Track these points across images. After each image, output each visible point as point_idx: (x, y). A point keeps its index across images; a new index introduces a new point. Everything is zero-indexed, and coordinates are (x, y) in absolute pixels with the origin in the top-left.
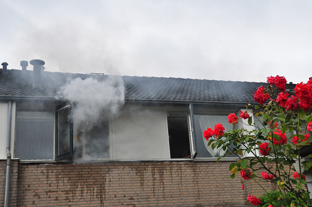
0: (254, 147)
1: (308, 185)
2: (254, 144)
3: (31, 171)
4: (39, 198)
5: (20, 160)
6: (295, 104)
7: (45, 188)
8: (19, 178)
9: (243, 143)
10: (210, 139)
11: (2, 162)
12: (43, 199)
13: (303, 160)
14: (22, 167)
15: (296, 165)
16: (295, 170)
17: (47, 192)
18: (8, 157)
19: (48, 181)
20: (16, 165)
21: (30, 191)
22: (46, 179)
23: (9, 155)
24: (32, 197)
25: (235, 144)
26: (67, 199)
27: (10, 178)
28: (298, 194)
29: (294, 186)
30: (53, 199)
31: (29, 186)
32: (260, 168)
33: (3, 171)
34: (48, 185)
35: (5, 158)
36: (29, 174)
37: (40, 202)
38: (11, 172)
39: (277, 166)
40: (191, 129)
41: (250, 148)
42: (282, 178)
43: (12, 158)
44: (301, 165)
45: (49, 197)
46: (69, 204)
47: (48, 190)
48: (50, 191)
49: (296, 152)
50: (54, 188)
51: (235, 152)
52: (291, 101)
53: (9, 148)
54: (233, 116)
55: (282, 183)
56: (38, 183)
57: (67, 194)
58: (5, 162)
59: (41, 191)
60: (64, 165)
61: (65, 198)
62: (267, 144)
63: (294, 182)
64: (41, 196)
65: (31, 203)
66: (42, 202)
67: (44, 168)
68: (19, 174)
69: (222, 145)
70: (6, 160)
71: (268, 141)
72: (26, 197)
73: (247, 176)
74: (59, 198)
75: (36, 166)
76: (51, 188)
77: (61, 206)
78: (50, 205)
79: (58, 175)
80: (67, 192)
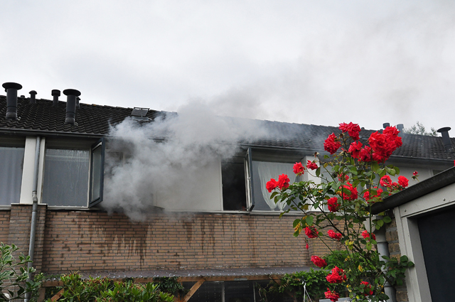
0: (321, 202)
1: (378, 246)
2: (322, 199)
3: (60, 219)
4: (69, 250)
5: (48, 206)
6: (369, 156)
7: (77, 239)
8: (46, 226)
9: (310, 198)
10: (273, 191)
11: (27, 208)
12: (73, 252)
13: (374, 217)
14: (50, 214)
15: (366, 223)
16: (365, 229)
17: (78, 244)
18: (34, 202)
19: (79, 231)
20: (44, 211)
21: (59, 243)
22: (77, 229)
23: (35, 200)
24: (60, 249)
25: (301, 198)
26: (101, 253)
27: (36, 226)
28: (367, 256)
29: (362, 246)
30: (85, 252)
31: (57, 237)
32: (328, 226)
33: (28, 218)
34: (80, 236)
35: (31, 203)
36: (57, 223)
37: (70, 255)
38: (37, 218)
39: (346, 224)
40: (248, 177)
41: (318, 203)
42: (350, 237)
43: (39, 203)
44: (372, 223)
45: (81, 250)
46: (104, 258)
47: (80, 242)
48: (82, 243)
49: (367, 209)
50: (86, 240)
51: (300, 207)
52: (364, 152)
53: (36, 191)
54: (299, 165)
55: (350, 243)
56: (68, 233)
57: (102, 247)
58: (30, 207)
59: (72, 242)
61: (99, 252)
62: (335, 199)
63: (364, 242)
64: (72, 249)
65: (60, 256)
66: (72, 256)
67: (76, 217)
68: (46, 221)
69: (287, 199)
70: (32, 205)
71: (337, 196)
72: (54, 249)
73: (312, 234)
74: (92, 252)
75: (67, 213)
76: (83, 239)
77: (95, 262)
78: (81, 259)
79: (91, 225)
80: (102, 245)
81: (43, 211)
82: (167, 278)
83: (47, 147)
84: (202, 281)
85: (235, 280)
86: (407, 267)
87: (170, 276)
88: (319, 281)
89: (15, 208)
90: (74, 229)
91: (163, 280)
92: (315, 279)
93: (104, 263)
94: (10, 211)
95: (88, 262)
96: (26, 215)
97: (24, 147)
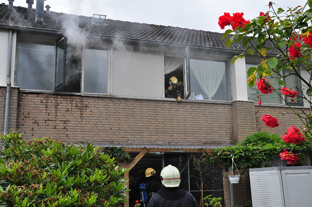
3: (30, 100)
4: (38, 125)
5: (20, 89)
7: (44, 116)
8: (19, 105)
11: (2, 89)
12: (42, 127)
14: (22, 96)
17: (46, 121)
18: (8, 85)
19: (47, 110)
21: (30, 119)
22: (45, 109)
23: (9, 83)
24: (31, 124)
26: (65, 128)
27: (10, 104)
30: (51, 127)
31: (28, 114)
33: (4, 97)
34: (47, 114)
35: (6, 85)
36: (28, 103)
37: (39, 129)
38: (10, 99)
40: (186, 71)
43: (12, 86)
45: (48, 125)
46: (66, 133)
47: (47, 119)
48: (48, 120)
50: (52, 117)
53: (9, 76)
56: (37, 111)
57: (65, 123)
58: (5, 89)
59: (40, 119)
60: (63, 97)
61: (63, 127)
64: (40, 124)
65: (31, 129)
66: (41, 129)
67: (43, 99)
68: (19, 101)
70: (6, 87)
72: (26, 124)
73: (266, 88)
74: (56, 127)
75: (36, 95)
76: (49, 117)
77: (59, 135)
78: (48, 132)
79: (57, 105)
80: (65, 122)
81: (16, 92)
82: (116, 148)
83: (18, 41)
84: (146, 152)
85: (173, 151)
87: (118, 147)
88: (245, 154)
90: (42, 109)
91: (112, 149)
92: (242, 153)
93: (67, 136)
95: (54, 135)
96: (1, 94)
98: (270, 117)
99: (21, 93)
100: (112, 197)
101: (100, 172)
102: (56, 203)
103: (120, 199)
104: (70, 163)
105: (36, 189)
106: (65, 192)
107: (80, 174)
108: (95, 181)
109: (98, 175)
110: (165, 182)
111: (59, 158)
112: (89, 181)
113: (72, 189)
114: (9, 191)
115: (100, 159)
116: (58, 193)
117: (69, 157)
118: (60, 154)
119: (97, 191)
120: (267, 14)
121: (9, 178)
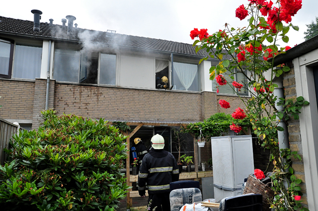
3: (63, 89)
4: (68, 106)
5: (56, 81)
7: (72, 100)
8: (55, 92)
10: (196, 39)
11: (44, 81)
12: (71, 107)
14: (57, 86)
17: (73, 103)
19: (74, 96)
21: (62, 101)
23: (48, 77)
24: (63, 105)
26: (86, 109)
27: (49, 91)
30: (77, 107)
31: (62, 98)
33: (45, 87)
34: (74, 98)
35: (46, 78)
36: (61, 90)
38: (49, 88)
40: (170, 70)
43: (51, 79)
44: (274, 72)
45: (75, 106)
46: (87, 111)
48: (75, 103)
50: (78, 101)
53: (49, 72)
55: (258, 85)
56: (68, 96)
58: (46, 81)
59: (70, 102)
60: (85, 87)
64: (70, 105)
65: (63, 109)
66: (70, 109)
67: (72, 88)
68: (55, 89)
72: (60, 105)
73: (222, 81)
74: (81, 108)
75: (66, 86)
76: (75, 100)
77: (82, 113)
78: (75, 111)
79: (81, 93)
80: (86, 104)
81: (53, 83)
82: (121, 122)
83: (56, 48)
84: (141, 125)
85: (161, 125)
86: (302, 105)
87: (123, 121)
88: (209, 128)
89: (37, 80)
90: (71, 95)
91: (118, 123)
92: (207, 126)
93: (88, 114)
94: (34, 82)
96: (43, 85)
97: (42, 47)
98: (224, 102)
99: (56, 84)
100: (116, 154)
101: (109, 138)
102: (78, 158)
103: (122, 156)
104: (88, 131)
105: (64, 148)
106: (84, 150)
107: (95, 139)
108: (105, 144)
109: (107, 140)
110: (154, 146)
111: (80, 128)
112: (100, 144)
113: (89, 149)
114: (47, 149)
115: (109, 129)
116: (79, 151)
117: (87, 127)
118: (81, 125)
119: (106, 150)
120: (224, 31)
121: (46, 140)
